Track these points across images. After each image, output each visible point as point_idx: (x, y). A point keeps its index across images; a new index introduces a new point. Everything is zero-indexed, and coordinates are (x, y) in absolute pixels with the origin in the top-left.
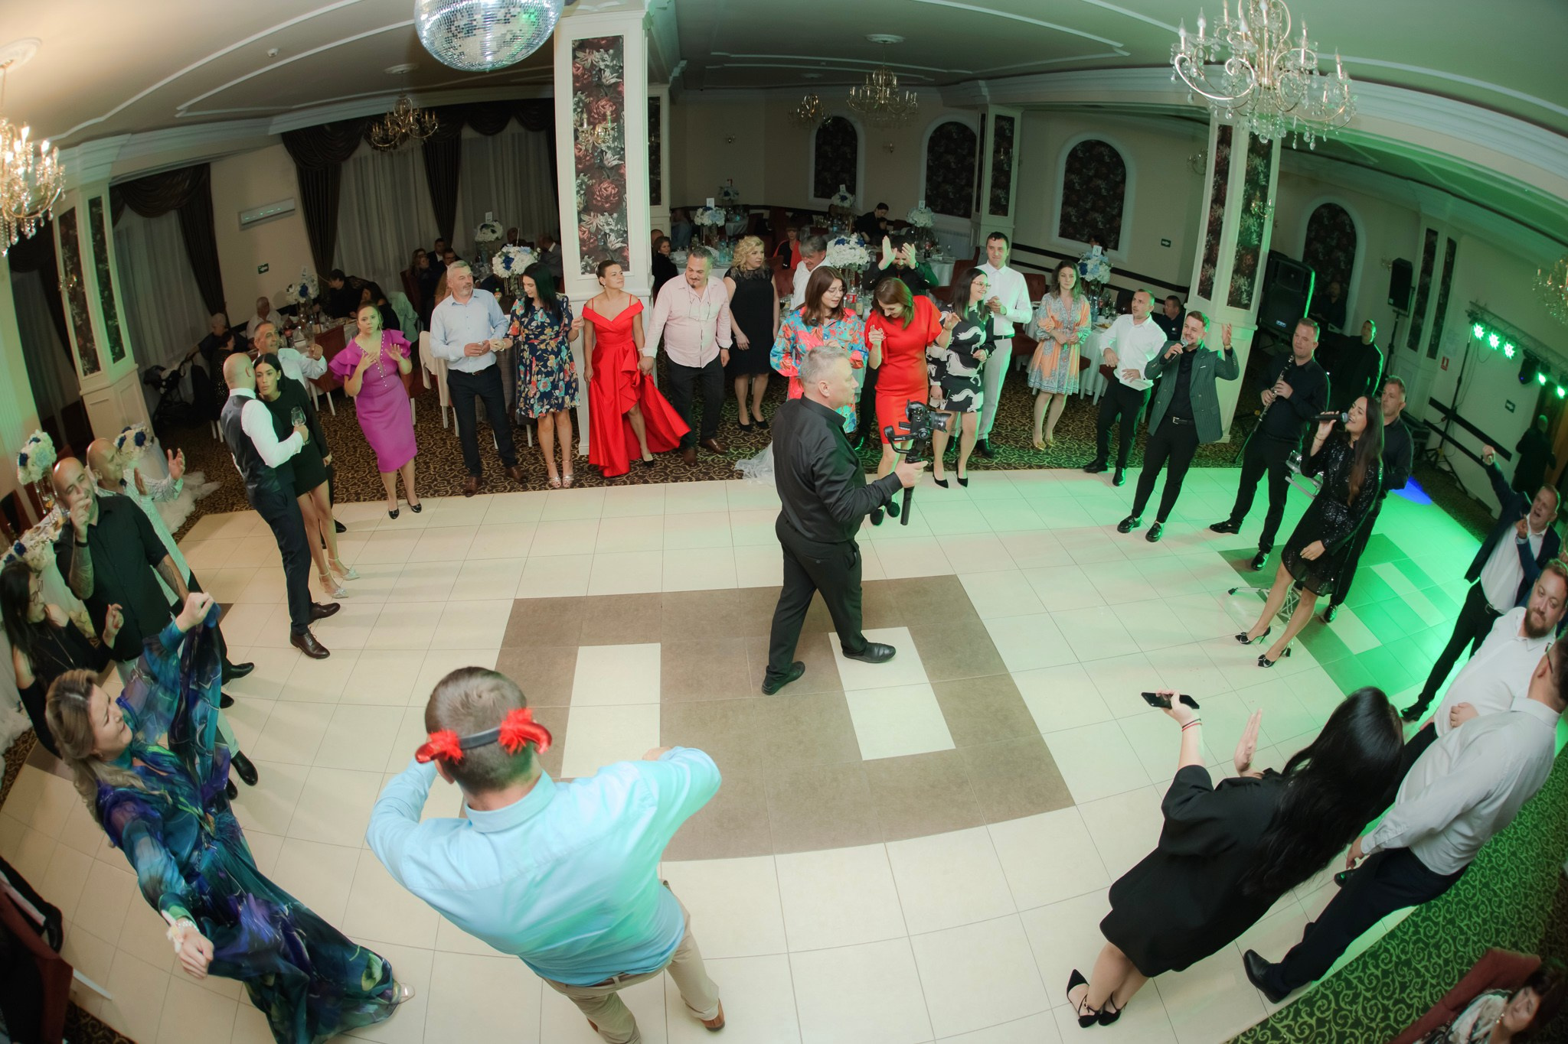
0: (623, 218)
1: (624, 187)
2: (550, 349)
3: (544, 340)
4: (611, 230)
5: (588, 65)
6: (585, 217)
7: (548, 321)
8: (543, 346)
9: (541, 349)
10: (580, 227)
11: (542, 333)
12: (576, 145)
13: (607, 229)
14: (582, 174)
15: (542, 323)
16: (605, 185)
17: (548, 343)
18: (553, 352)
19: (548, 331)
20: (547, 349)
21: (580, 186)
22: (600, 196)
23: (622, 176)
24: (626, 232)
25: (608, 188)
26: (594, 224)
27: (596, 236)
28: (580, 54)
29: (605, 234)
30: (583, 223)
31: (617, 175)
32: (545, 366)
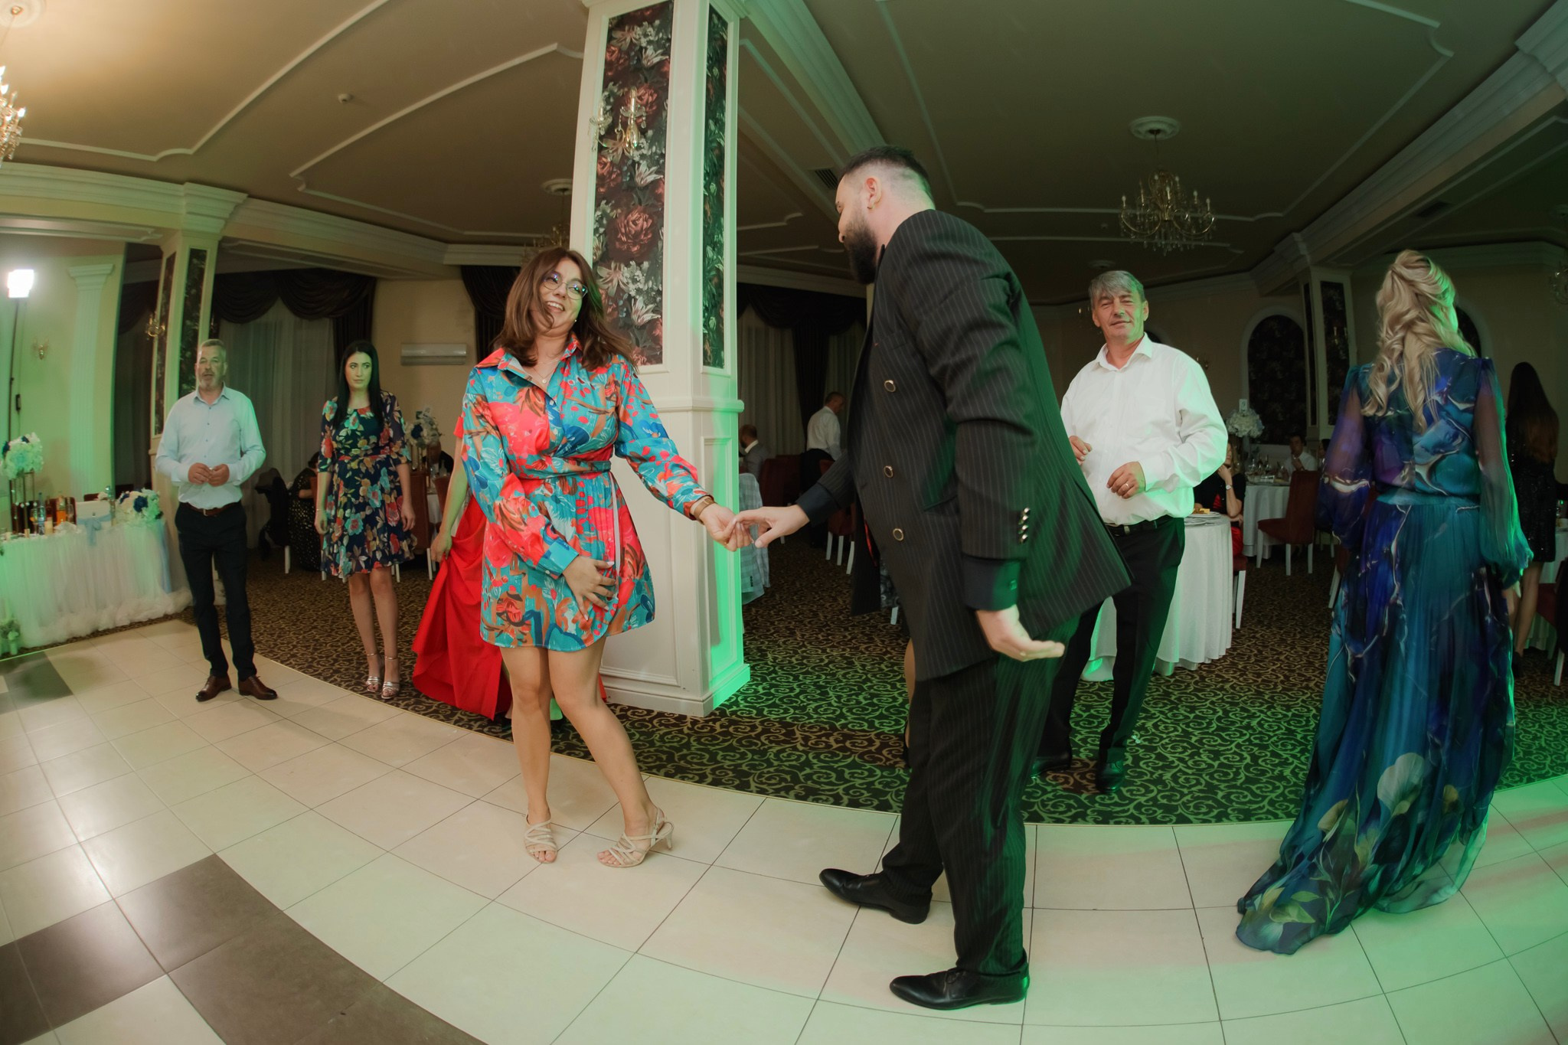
0: (656, 272)
1: (660, 215)
2: (363, 469)
3: (357, 456)
4: (639, 291)
5: (625, 46)
7: (361, 428)
8: (354, 465)
9: (352, 469)
11: (354, 445)
12: (599, 158)
13: (632, 289)
14: (604, 202)
15: (353, 431)
16: (635, 216)
17: (362, 461)
18: (367, 475)
19: (361, 443)
20: (359, 469)
21: (599, 221)
22: (626, 235)
23: (660, 199)
24: (660, 293)
25: (638, 220)
27: (617, 304)
28: (618, 34)
31: (652, 199)
32: (356, 495)
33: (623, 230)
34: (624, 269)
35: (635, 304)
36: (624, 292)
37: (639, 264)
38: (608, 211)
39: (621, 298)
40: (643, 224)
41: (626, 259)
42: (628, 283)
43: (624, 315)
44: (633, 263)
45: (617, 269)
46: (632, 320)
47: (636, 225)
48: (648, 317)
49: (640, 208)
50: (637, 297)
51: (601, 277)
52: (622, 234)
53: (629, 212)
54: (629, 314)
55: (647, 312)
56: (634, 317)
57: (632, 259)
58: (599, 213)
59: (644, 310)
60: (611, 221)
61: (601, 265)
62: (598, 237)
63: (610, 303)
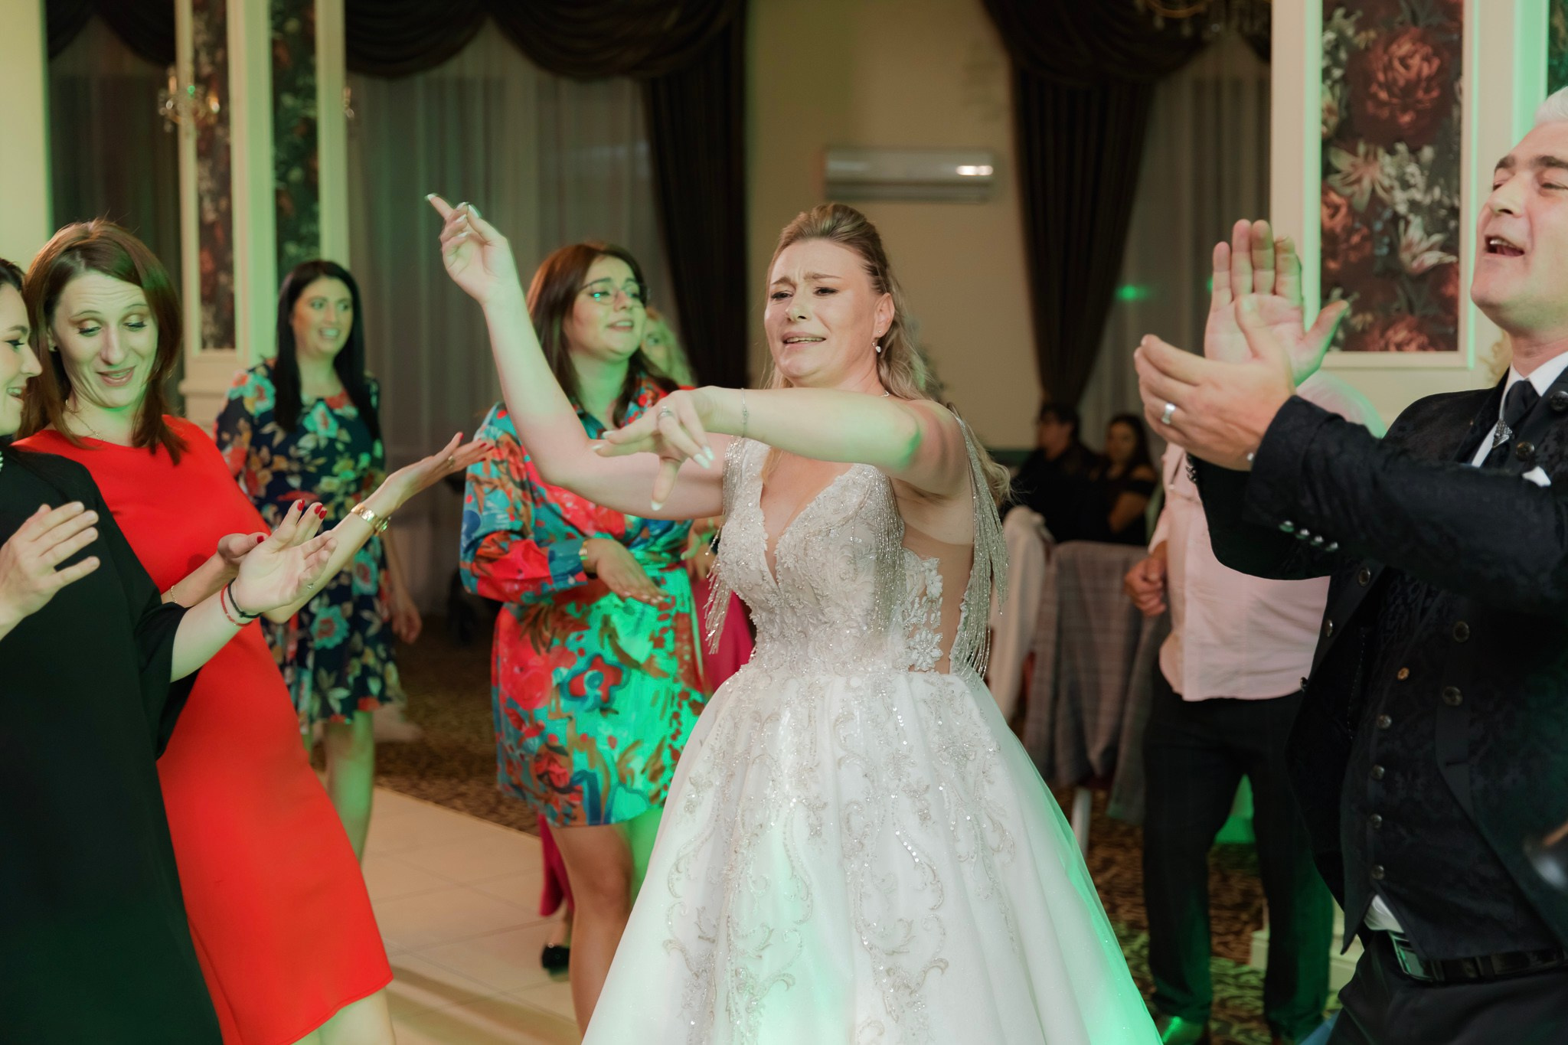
4: (1414, 206)
6: (1342, 161)
10: (1326, 189)
13: (1400, 201)
14: (1339, 13)
16: (1404, 48)
22: (1388, 86)
24: (1455, 212)
26: (1366, 183)
27: (1369, 226)
29: (1396, 218)
30: (1335, 180)
33: (1381, 77)
34: (1385, 159)
35: (1406, 230)
36: (1383, 204)
37: (1414, 151)
38: (1350, 32)
39: (1379, 216)
40: (1422, 66)
41: (1387, 138)
42: (1392, 188)
43: (1385, 251)
44: (1401, 147)
45: (1370, 158)
46: (1399, 262)
47: (1407, 67)
48: (1432, 258)
49: (1414, 31)
50: (1411, 217)
51: (1338, 172)
52: (1381, 85)
53: (1392, 38)
54: (1394, 248)
55: (1430, 249)
56: (1405, 257)
57: (1399, 140)
58: (1331, 36)
59: (1425, 245)
60: (1356, 54)
61: (1337, 146)
62: (1331, 88)
63: (1357, 225)
